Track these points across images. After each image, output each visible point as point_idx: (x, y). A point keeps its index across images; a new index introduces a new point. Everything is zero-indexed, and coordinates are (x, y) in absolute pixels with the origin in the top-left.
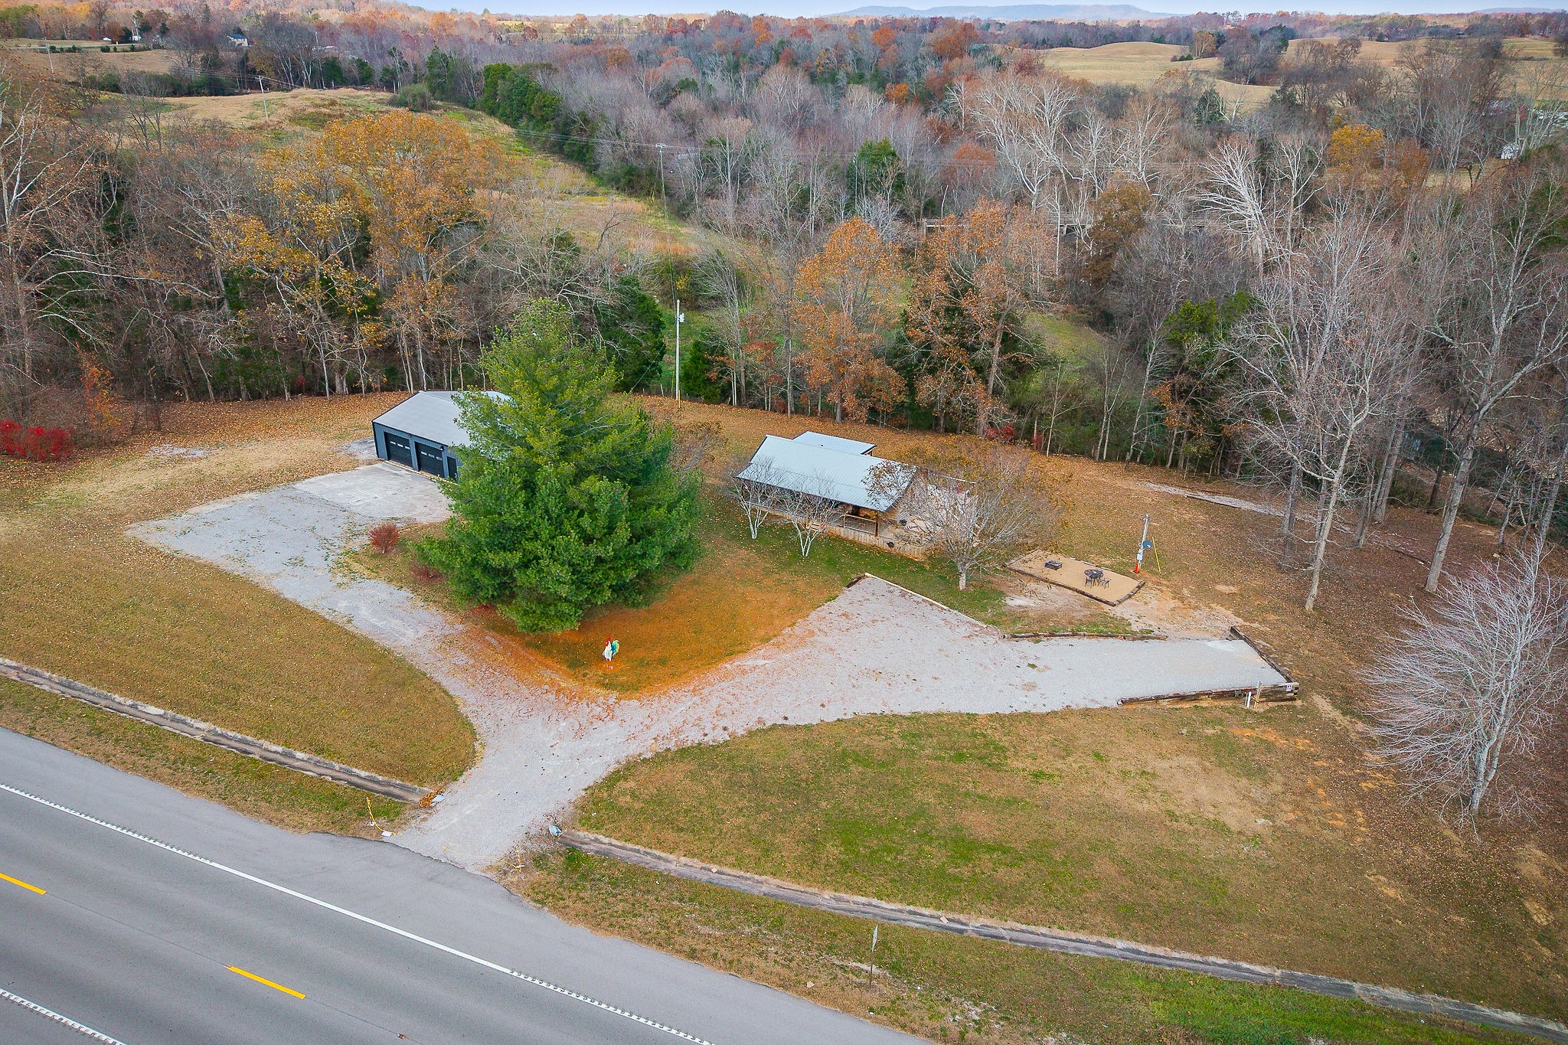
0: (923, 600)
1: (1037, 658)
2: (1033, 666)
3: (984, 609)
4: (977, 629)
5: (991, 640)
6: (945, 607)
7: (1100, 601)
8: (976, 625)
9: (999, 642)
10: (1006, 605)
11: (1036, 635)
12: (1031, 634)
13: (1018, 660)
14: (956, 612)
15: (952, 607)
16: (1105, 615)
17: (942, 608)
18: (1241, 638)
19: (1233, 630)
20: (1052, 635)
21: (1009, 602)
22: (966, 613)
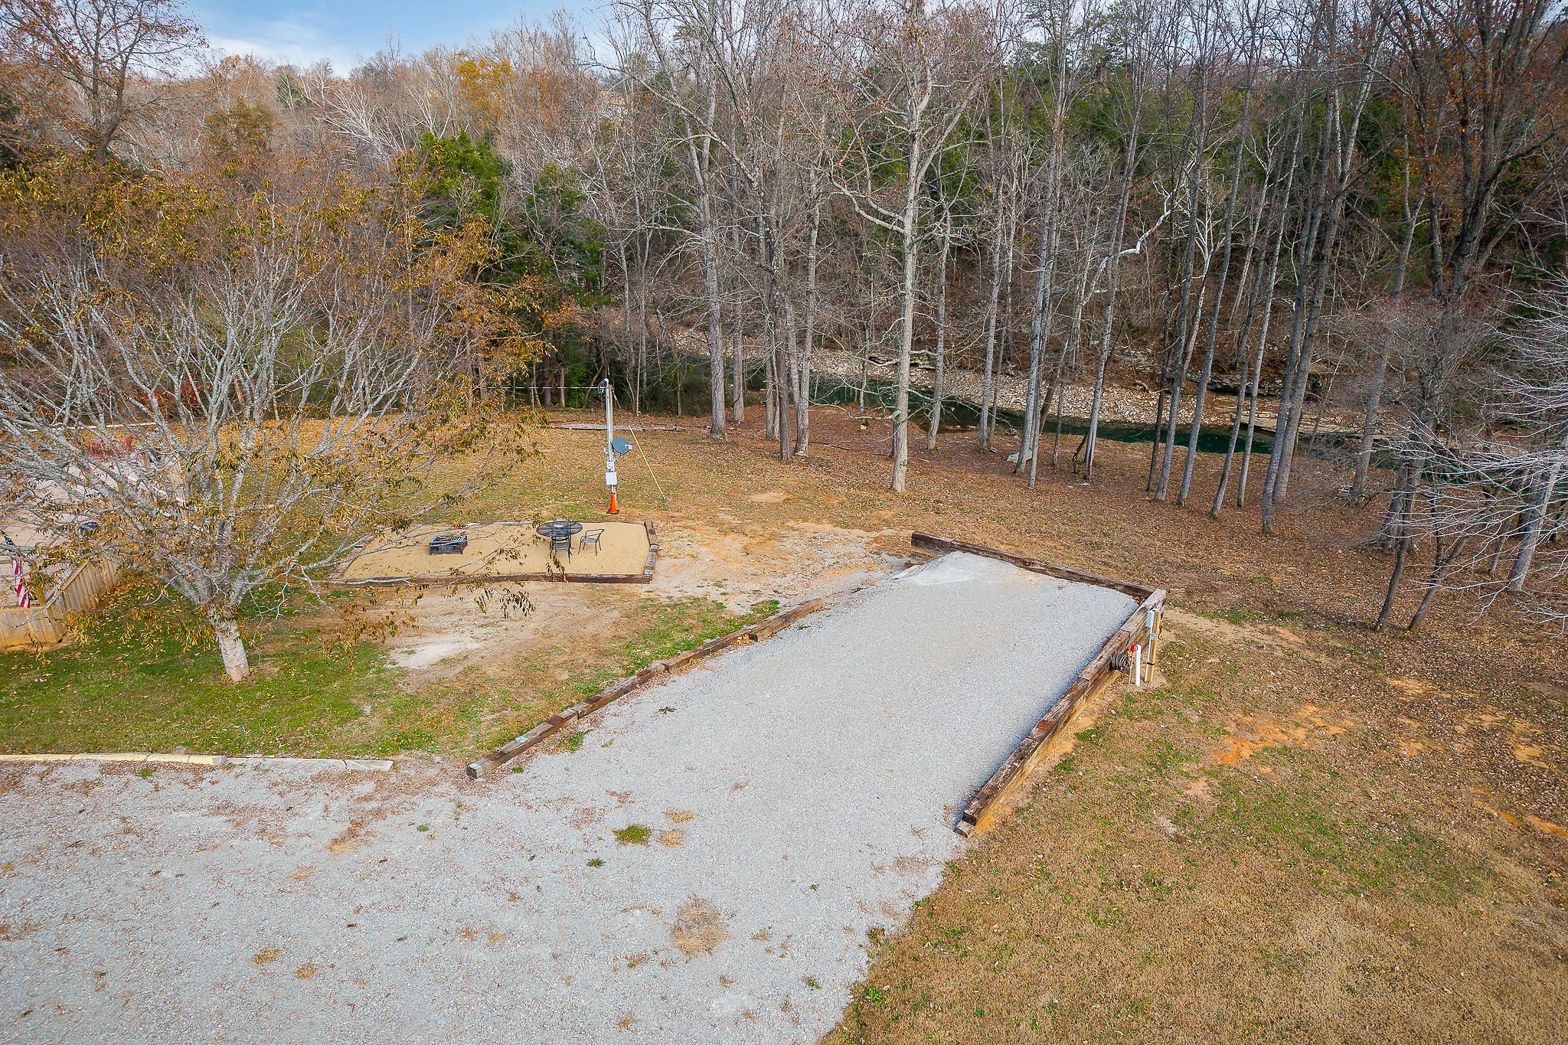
0: (108, 769)
1: (623, 798)
2: (633, 834)
3: (347, 713)
4: (367, 787)
5: (437, 806)
6: (207, 760)
7: (614, 580)
8: (352, 777)
9: (467, 800)
10: (404, 673)
11: (557, 723)
12: (539, 730)
13: (574, 837)
14: (253, 759)
15: (230, 747)
16: (650, 606)
17: (196, 769)
18: (947, 548)
19: (918, 540)
20: (596, 702)
21: (404, 661)
22: (296, 748)
